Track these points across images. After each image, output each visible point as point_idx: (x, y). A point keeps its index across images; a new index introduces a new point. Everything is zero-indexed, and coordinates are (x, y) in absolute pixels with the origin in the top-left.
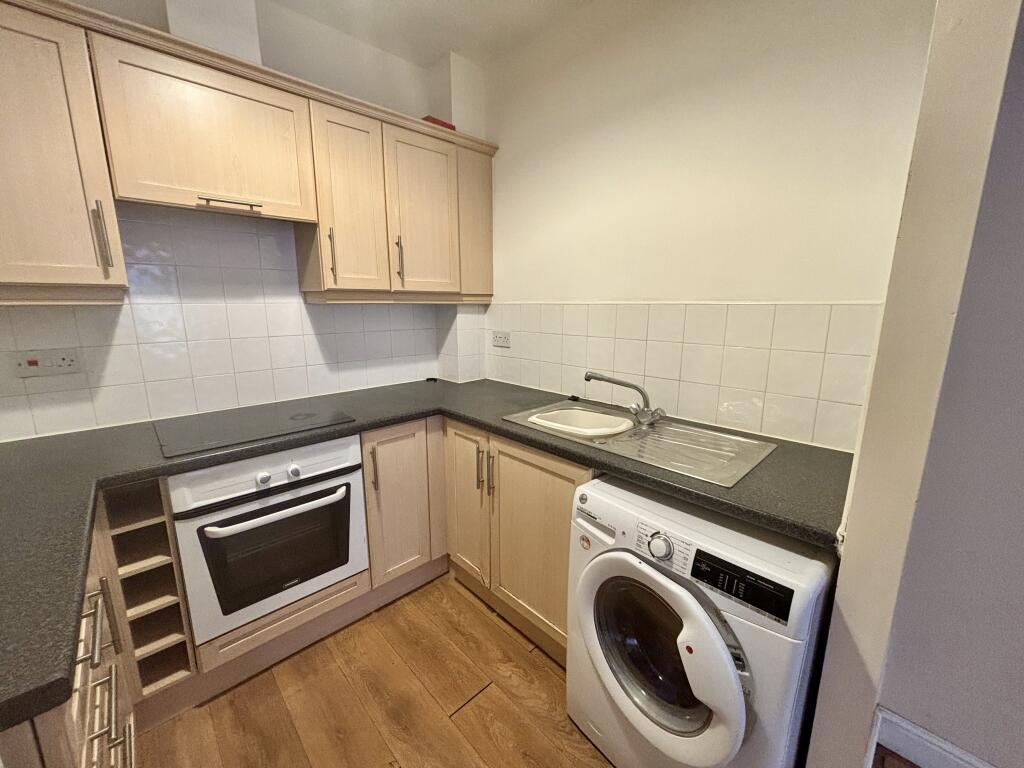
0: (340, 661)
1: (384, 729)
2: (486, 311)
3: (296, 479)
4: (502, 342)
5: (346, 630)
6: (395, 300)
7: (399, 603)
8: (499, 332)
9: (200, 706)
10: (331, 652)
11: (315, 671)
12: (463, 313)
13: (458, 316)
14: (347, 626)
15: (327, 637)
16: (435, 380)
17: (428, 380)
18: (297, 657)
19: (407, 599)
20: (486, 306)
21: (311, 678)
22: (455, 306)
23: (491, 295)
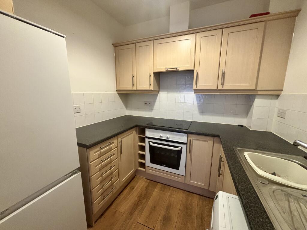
0: (169, 194)
1: (160, 218)
2: (277, 99)
3: (168, 139)
4: (282, 115)
5: (177, 189)
6: (219, 93)
7: (194, 195)
8: (281, 110)
9: (146, 179)
10: (169, 191)
11: (163, 191)
12: (258, 98)
13: (255, 100)
14: (178, 188)
15: (172, 187)
16: (242, 126)
17: (239, 125)
18: (164, 185)
19: (197, 196)
20: (278, 96)
21: (161, 192)
22: (255, 95)
23: (282, 90)
